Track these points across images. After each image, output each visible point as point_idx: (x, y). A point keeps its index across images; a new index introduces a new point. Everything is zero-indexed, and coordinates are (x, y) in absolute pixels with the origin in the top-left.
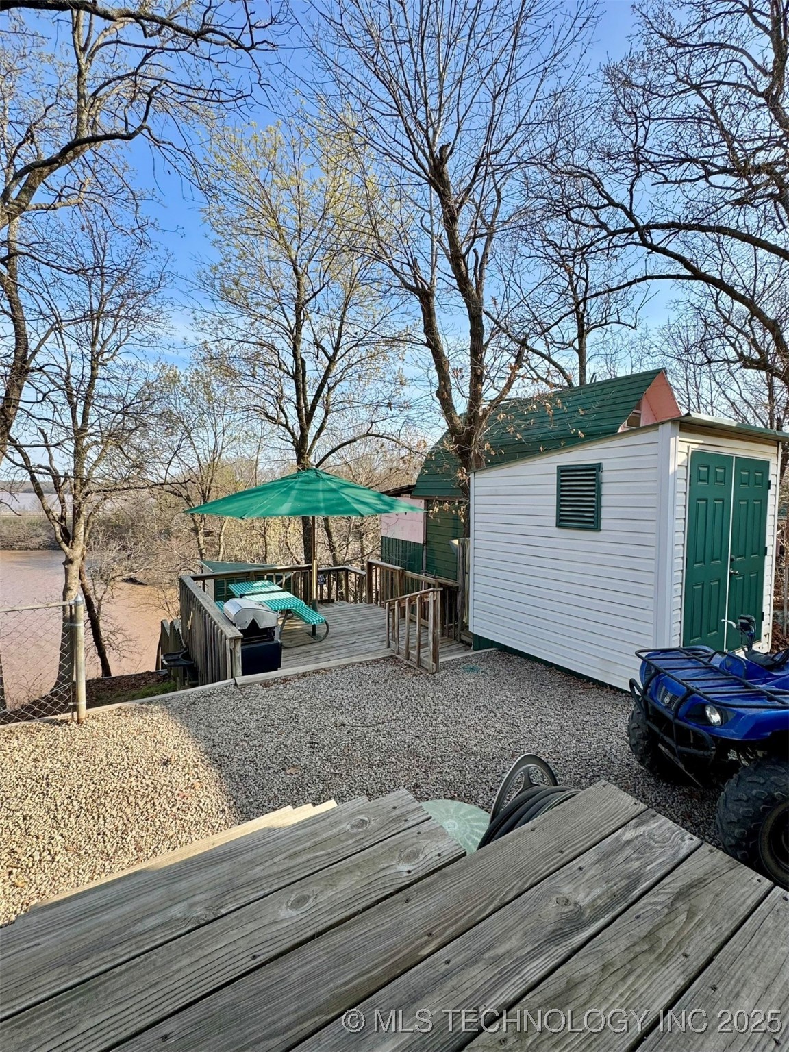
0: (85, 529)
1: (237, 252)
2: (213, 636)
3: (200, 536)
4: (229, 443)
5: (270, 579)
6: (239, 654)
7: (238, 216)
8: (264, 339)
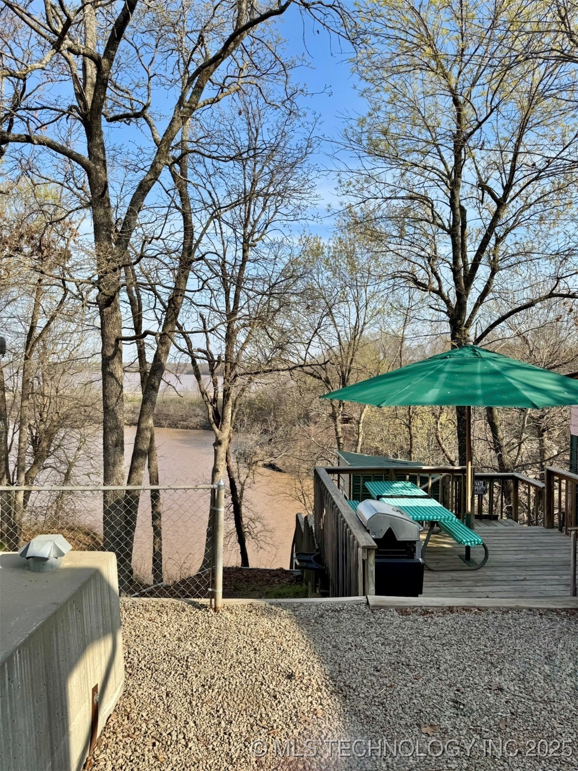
0: (232, 411)
1: (386, 97)
2: (345, 542)
3: (338, 422)
4: (372, 317)
5: (413, 480)
6: (372, 568)
7: (389, 56)
8: (416, 190)
